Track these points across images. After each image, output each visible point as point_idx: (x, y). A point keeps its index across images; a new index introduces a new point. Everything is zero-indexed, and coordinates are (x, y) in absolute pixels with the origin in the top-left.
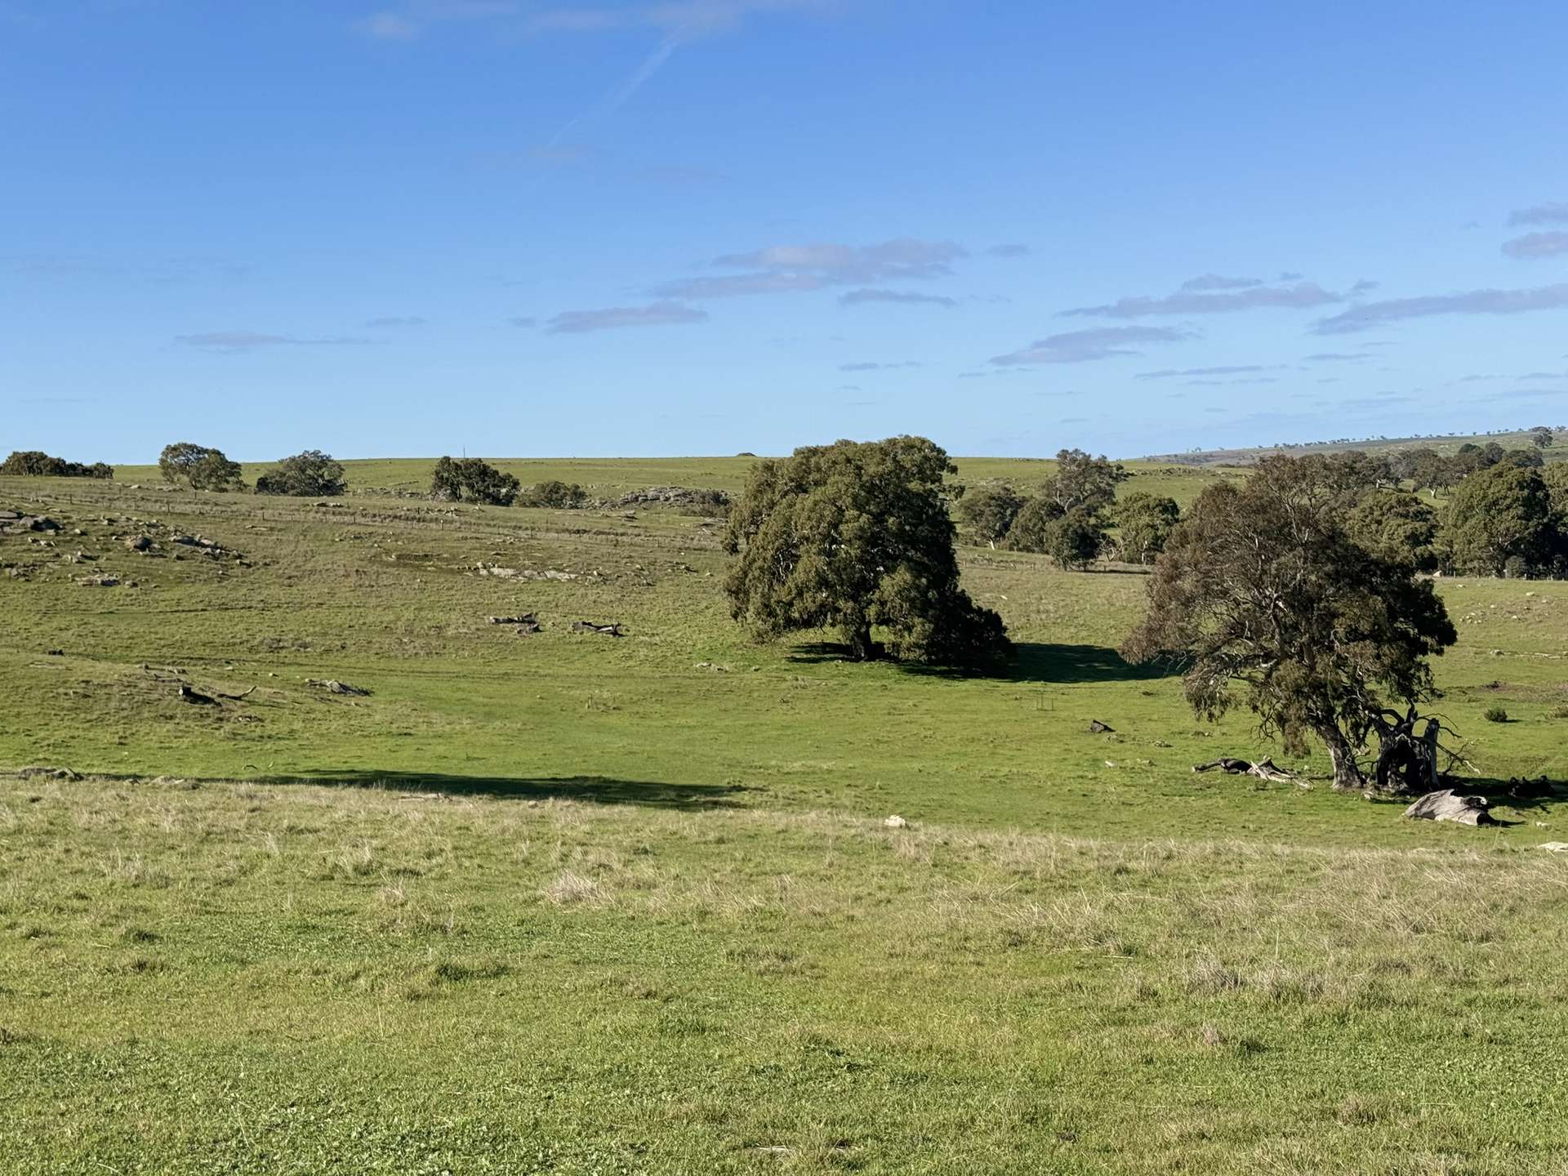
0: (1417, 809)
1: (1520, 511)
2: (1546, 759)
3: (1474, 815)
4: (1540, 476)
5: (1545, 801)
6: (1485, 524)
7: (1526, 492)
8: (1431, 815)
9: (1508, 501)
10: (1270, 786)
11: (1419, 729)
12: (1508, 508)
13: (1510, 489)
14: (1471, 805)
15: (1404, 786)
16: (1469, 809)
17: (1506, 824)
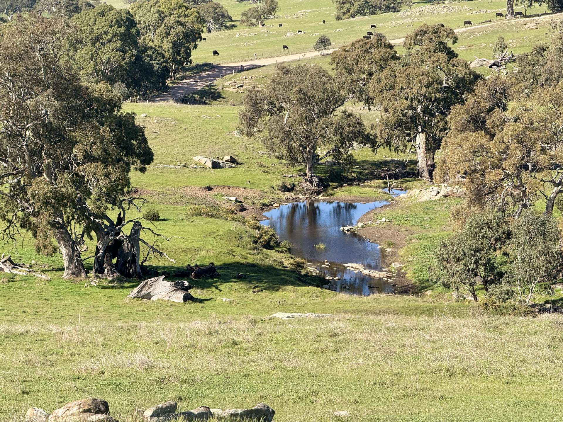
0: (138, 292)
1: (119, 44)
2: (198, 250)
3: (180, 295)
4: (132, 16)
5: (216, 282)
6: (92, 55)
7: (123, 29)
8: (148, 296)
9: (110, 36)
10: (17, 278)
11: (127, 230)
12: (110, 41)
13: (111, 26)
14: (178, 287)
15: (117, 275)
16: (176, 290)
17: (201, 301)
